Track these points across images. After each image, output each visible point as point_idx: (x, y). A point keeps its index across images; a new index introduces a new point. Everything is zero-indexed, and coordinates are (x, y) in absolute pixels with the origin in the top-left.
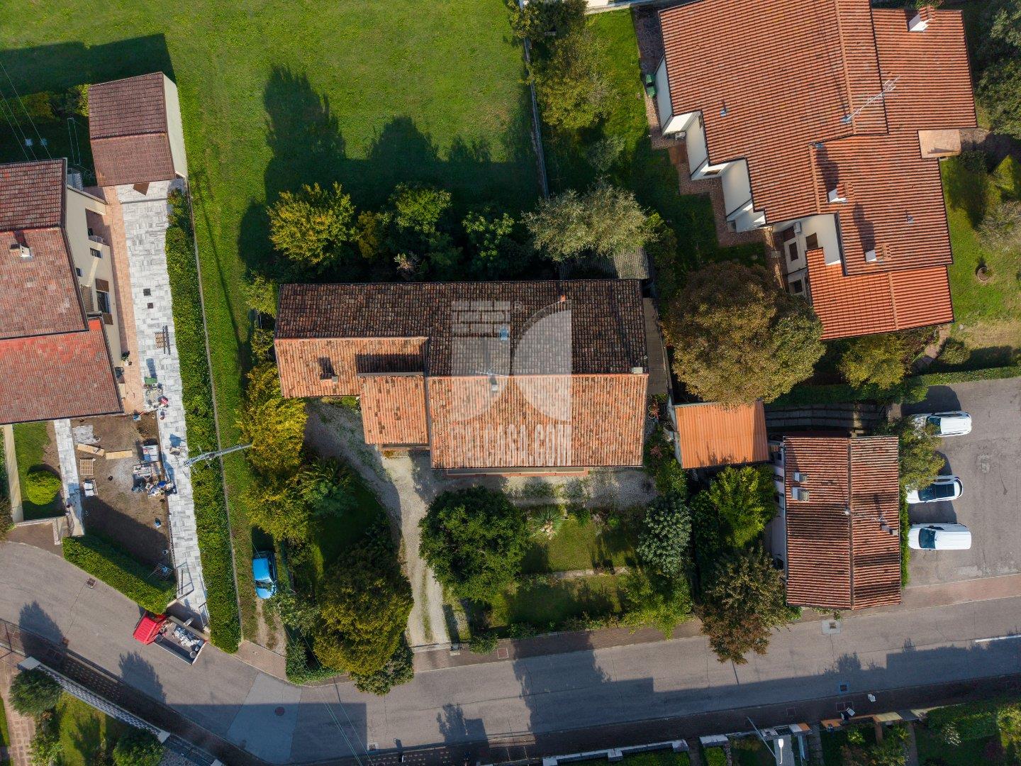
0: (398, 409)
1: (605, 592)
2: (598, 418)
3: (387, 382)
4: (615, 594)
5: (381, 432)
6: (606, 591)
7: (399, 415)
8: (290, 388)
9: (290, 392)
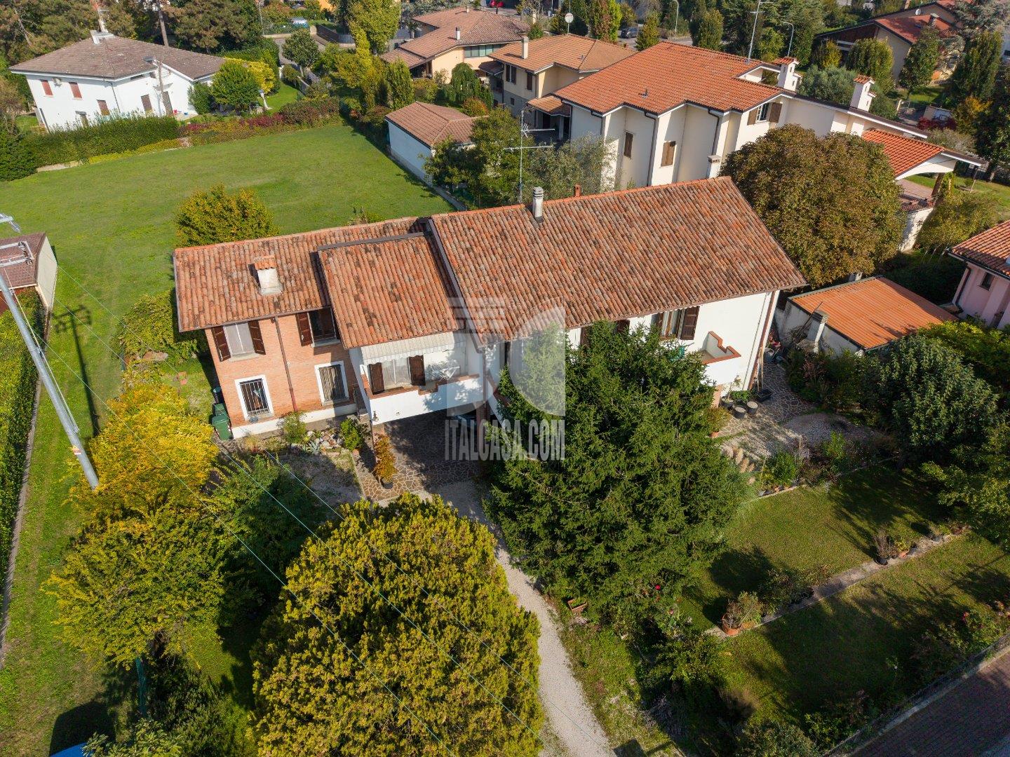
0: (393, 285)
2: (702, 231)
3: (367, 251)
5: (370, 324)
6: (933, 589)
7: (397, 293)
8: (196, 312)
9: (196, 319)
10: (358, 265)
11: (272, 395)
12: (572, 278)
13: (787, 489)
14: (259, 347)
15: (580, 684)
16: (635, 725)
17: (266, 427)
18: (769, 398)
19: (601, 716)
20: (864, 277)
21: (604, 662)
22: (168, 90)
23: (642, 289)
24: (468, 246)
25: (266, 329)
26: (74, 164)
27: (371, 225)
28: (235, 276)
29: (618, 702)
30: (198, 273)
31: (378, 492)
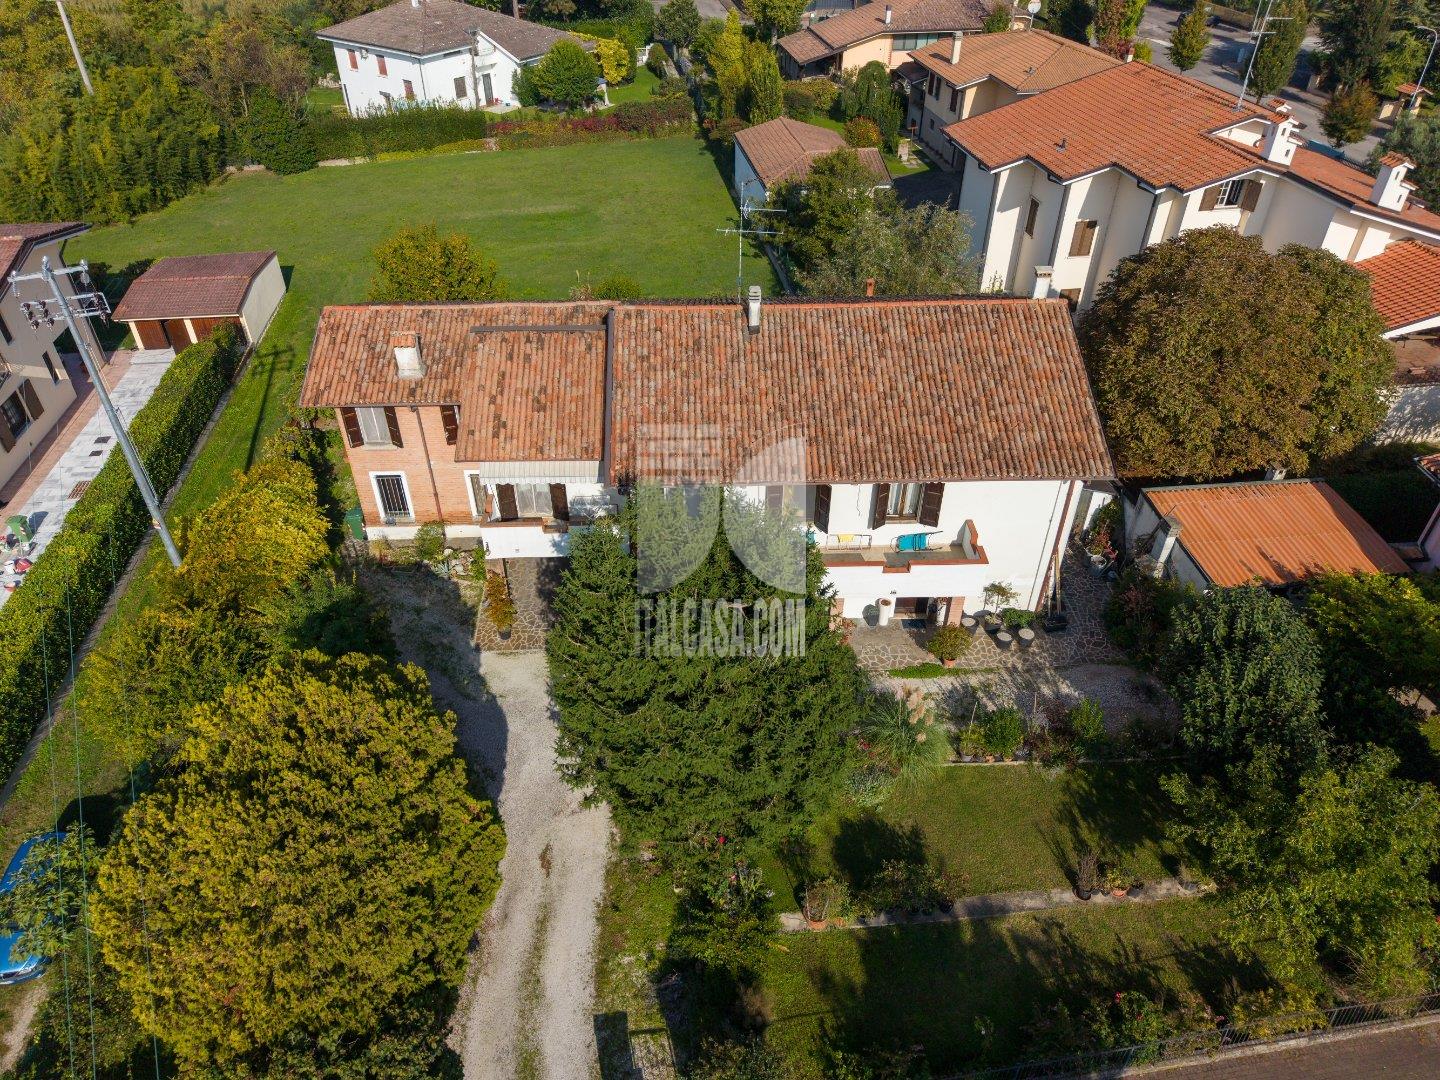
0: (543, 390)
1: (1138, 960)
2: (985, 377)
3: (528, 340)
4: (1169, 964)
5: (496, 435)
6: (1137, 953)
7: (543, 401)
8: (322, 387)
9: (319, 395)
10: (510, 357)
11: (413, 497)
12: (765, 417)
13: (1008, 762)
14: (397, 439)
15: (598, 930)
16: (635, 996)
17: (405, 533)
18: (1063, 628)
19: (601, 974)
20: (1290, 476)
21: (641, 913)
22: (491, 72)
23: (855, 446)
24: (645, 352)
25: (405, 417)
26: (359, 161)
27: (558, 305)
28: (378, 349)
29: (630, 964)
30: (338, 341)
31: (491, 641)
